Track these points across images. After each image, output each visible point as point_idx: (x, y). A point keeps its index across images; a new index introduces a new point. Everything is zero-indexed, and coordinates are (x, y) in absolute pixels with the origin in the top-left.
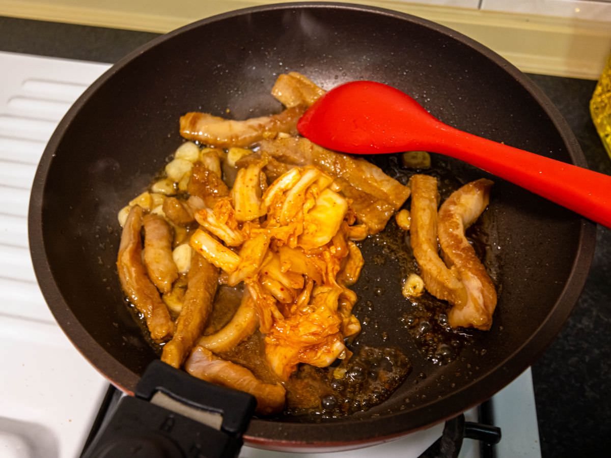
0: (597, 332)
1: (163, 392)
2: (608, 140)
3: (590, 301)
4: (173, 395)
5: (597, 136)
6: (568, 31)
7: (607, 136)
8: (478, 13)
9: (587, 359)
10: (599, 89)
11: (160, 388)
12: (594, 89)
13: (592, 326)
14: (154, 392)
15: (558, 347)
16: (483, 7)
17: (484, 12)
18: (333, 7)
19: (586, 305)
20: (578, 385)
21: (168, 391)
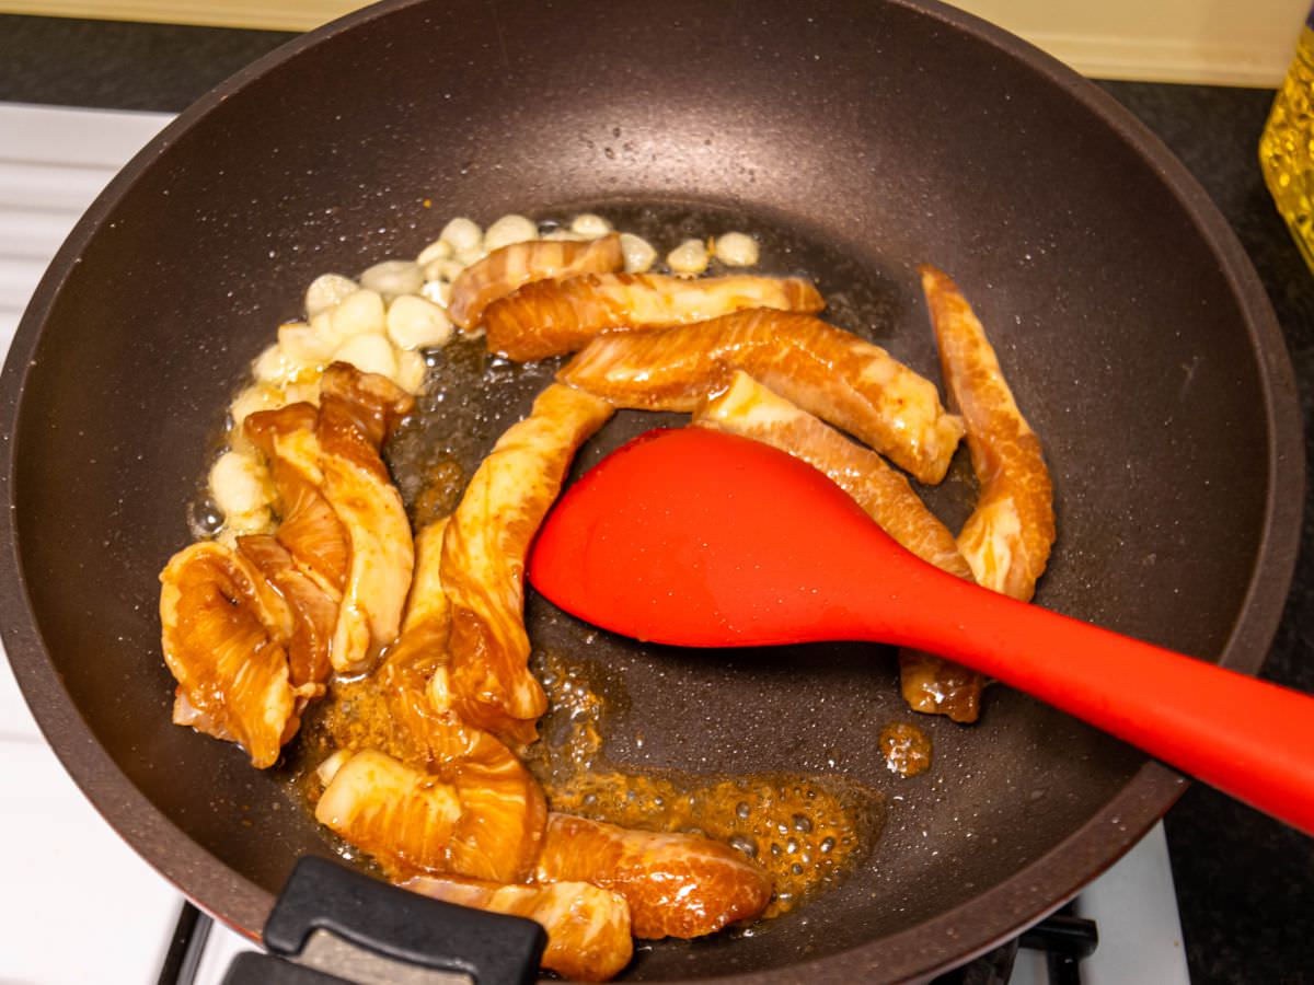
2: (1305, 229)
5: (1280, 219)
7: (1301, 220)
10: (1279, 114)
12: (1267, 112)
14: (312, 932)
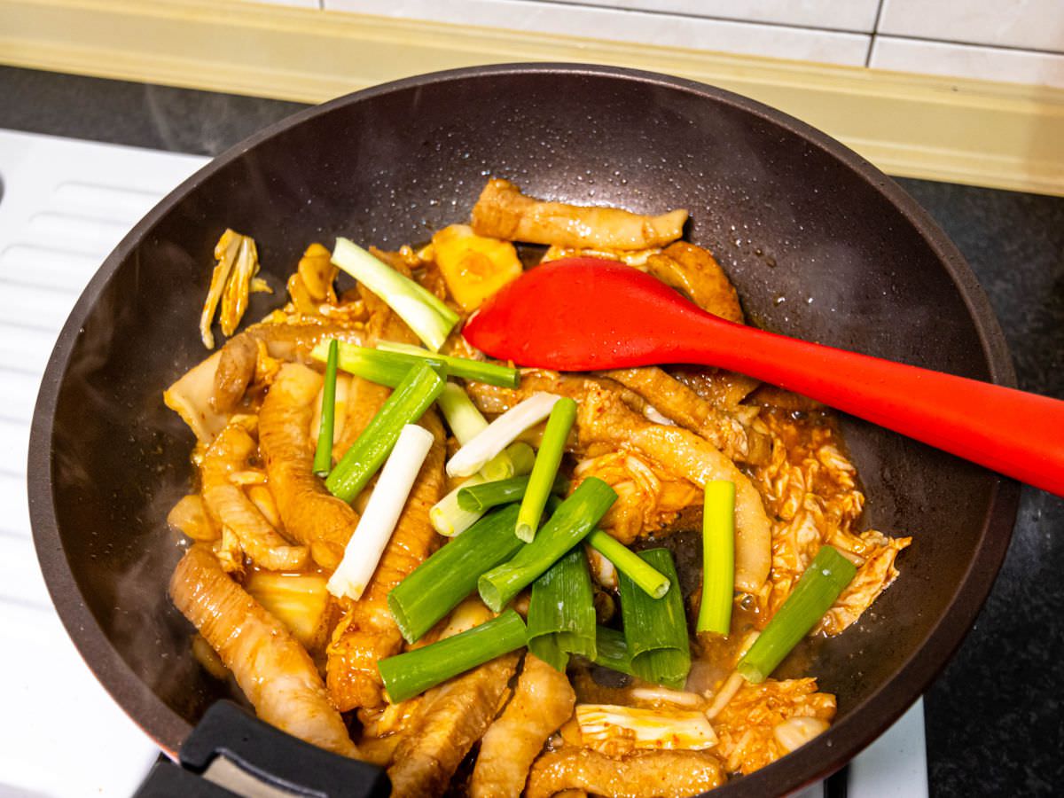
0: (1055, 668)
1: (228, 758)
3: (1045, 609)
4: (244, 763)
6: (1030, 109)
8: (865, 75)
9: (1034, 717)
11: (224, 750)
13: (1046, 656)
14: (214, 756)
15: (980, 694)
16: (872, 64)
17: (875, 72)
18: (585, 72)
19: (1037, 617)
20: (1015, 765)
21: (236, 757)
